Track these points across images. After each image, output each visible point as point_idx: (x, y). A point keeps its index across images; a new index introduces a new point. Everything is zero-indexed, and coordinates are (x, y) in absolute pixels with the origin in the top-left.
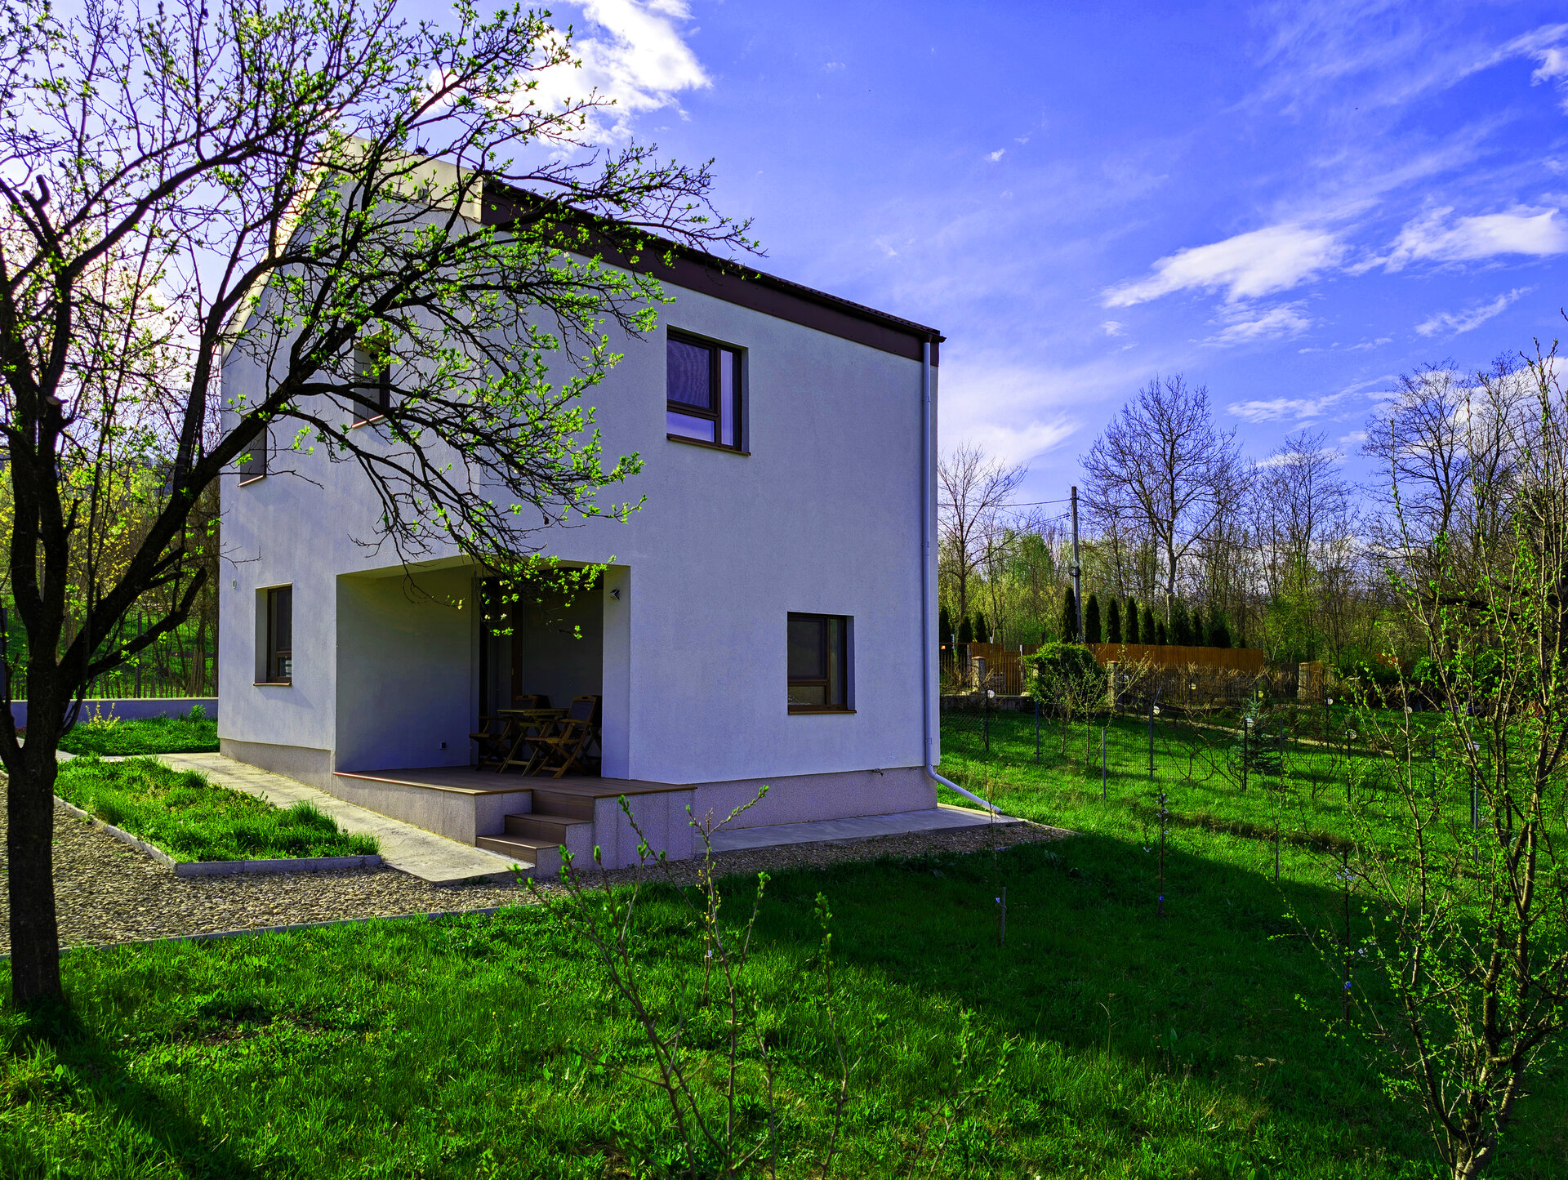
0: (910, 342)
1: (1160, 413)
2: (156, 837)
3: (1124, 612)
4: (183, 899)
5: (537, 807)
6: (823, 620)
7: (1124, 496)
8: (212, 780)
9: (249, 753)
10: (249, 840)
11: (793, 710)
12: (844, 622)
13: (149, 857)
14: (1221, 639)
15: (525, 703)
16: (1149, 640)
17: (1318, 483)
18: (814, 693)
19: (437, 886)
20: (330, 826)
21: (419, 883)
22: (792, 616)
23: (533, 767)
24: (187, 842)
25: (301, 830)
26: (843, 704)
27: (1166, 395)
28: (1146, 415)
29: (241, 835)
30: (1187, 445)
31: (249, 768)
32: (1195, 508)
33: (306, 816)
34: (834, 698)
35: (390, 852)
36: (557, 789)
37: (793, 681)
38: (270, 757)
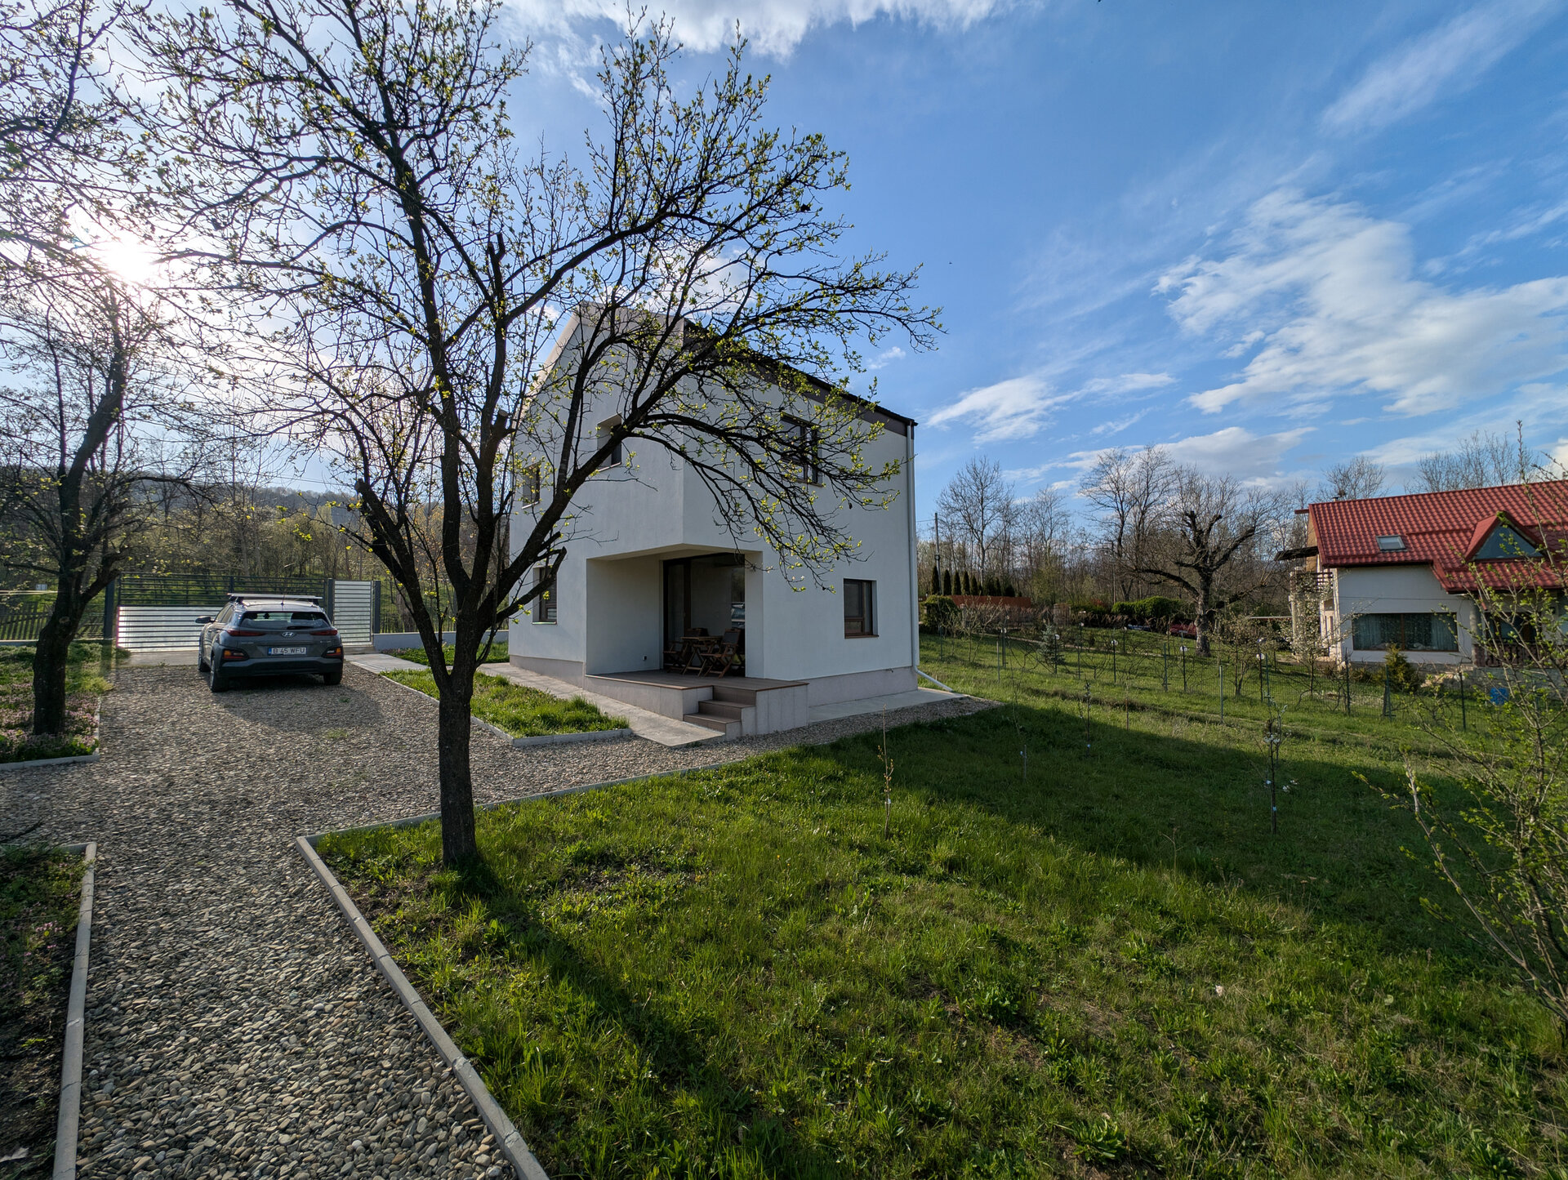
0: (900, 425)
1: (976, 475)
2: (494, 720)
3: (962, 579)
4: (524, 766)
5: (716, 696)
6: (859, 582)
7: (958, 517)
8: (513, 680)
9: (528, 664)
10: (551, 722)
11: (847, 635)
12: (870, 583)
13: (492, 735)
14: (1010, 592)
15: (694, 632)
16: (975, 593)
17: (1055, 510)
18: (856, 625)
19: (673, 749)
20: (595, 710)
21: (661, 747)
22: (846, 581)
23: (704, 671)
24: (516, 724)
25: (580, 713)
26: (871, 633)
27: (979, 466)
28: (969, 476)
29: (544, 717)
30: (989, 492)
31: (530, 673)
32: (994, 523)
33: (579, 704)
34: (867, 630)
35: (637, 728)
36: (727, 685)
37: (848, 619)
38: (542, 666)
